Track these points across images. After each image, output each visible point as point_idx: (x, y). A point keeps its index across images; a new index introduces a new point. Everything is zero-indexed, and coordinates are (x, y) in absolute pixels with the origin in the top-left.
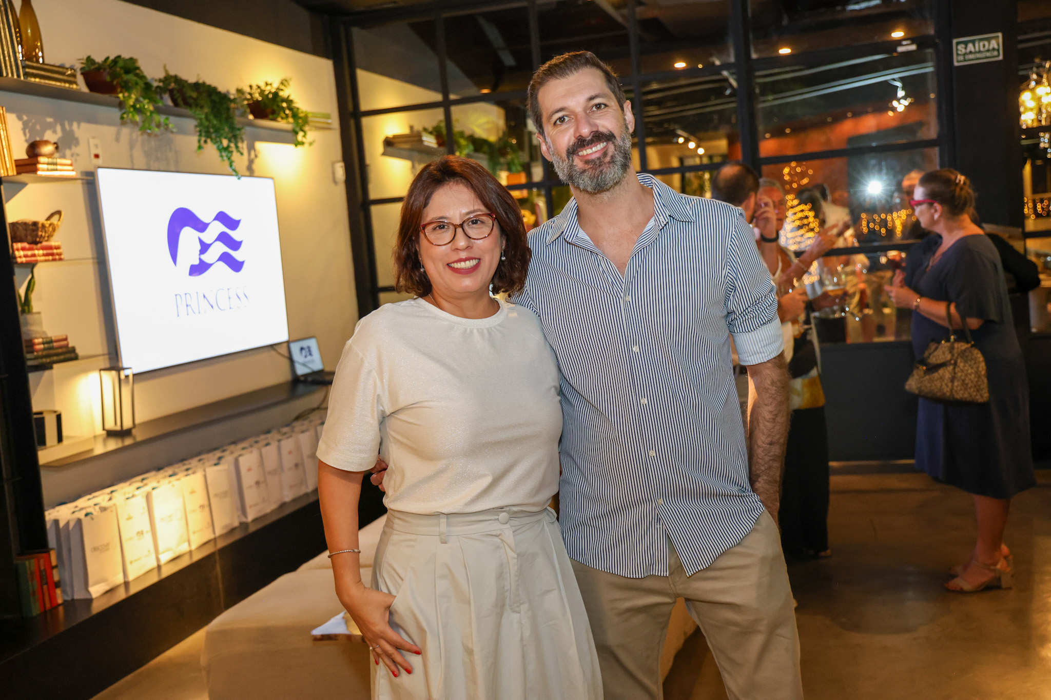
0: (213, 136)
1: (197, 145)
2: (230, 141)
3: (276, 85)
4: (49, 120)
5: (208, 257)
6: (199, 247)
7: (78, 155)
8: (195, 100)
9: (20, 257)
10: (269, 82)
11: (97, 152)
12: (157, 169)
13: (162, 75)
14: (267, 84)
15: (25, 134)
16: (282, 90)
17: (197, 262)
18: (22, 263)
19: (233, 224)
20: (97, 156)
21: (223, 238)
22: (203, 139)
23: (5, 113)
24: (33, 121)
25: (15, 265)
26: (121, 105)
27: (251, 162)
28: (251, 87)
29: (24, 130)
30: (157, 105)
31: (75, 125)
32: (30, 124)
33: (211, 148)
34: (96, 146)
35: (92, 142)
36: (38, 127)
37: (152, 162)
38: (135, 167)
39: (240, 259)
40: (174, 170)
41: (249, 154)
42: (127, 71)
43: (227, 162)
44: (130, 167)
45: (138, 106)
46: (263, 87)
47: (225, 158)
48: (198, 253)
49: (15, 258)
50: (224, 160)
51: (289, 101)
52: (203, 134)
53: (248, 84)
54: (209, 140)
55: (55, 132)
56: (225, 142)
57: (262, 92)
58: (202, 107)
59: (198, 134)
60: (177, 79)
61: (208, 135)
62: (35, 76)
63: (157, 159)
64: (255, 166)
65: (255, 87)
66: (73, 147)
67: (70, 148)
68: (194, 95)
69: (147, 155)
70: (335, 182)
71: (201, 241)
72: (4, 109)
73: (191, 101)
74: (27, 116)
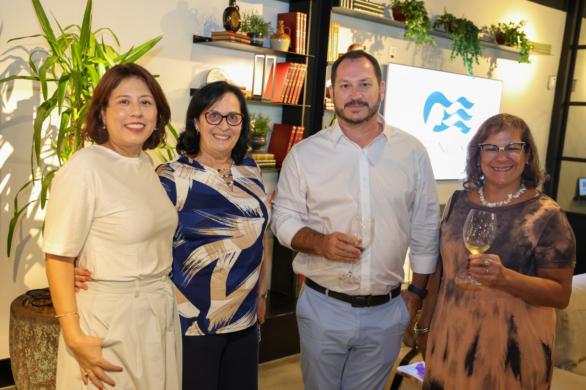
0: (463, 52)
1: (451, 55)
2: (473, 55)
3: (516, 25)
4: (369, 34)
5: (446, 122)
6: (443, 116)
7: (381, 55)
8: (456, 29)
9: (328, 106)
10: (512, 22)
11: (392, 55)
12: (428, 68)
13: (443, 14)
14: (511, 23)
15: (353, 41)
16: (519, 27)
17: (440, 124)
18: (329, 110)
19: (469, 105)
20: (392, 57)
21: (461, 113)
22: (455, 52)
23: (339, 27)
24: (360, 34)
25: (325, 111)
26: (406, 28)
27: (491, 70)
28: (499, 24)
29: (353, 38)
30: (429, 30)
31: (384, 38)
32: (358, 35)
33: (459, 59)
34: (393, 51)
35: (391, 48)
36: (362, 37)
37: (426, 64)
38: (414, 66)
39: (468, 126)
40: (438, 69)
41: (491, 65)
42: (415, 9)
43: (467, 67)
44: (411, 65)
45: (415, 29)
46: (508, 24)
47: (466, 65)
48: (442, 119)
49: (325, 106)
50: (465, 66)
51: (522, 35)
52: (456, 49)
53: (498, 23)
54: (459, 54)
55: (370, 40)
56: (470, 56)
57: (506, 28)
58: (459, 34)
59: (453, 49)
60: (450, 16)
61: (459, 50)
62: (359, 7)
63: (430, 62)
64: (493, 73)
65: (502, 24)
66: (379, 50)
67: (378, 51)
68: (456, 26)
69: (424, 59)
70: (548, 89)
71: (445, 112)
72: (339, 25)
73: (454, 30)
74: (357, 31)
